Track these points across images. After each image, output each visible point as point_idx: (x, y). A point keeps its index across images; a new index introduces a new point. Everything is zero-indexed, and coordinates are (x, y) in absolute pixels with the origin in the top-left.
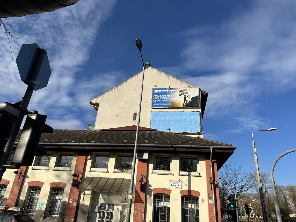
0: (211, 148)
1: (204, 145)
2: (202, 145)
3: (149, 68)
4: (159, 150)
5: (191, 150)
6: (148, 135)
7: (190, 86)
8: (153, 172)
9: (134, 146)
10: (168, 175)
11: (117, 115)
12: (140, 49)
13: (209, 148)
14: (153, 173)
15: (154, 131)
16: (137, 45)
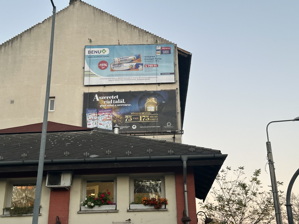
0: (185, 158)
1: (173, 154)
2: (169, 154)
4: (90, 168)
5: (150, 165)
6: (72, 140)
8: (80, 210)
9: (37, 164)
10: (108, 212)
11: (12, 102)
13: (180, 160)
14: (80, 212)
15: (86, 132)
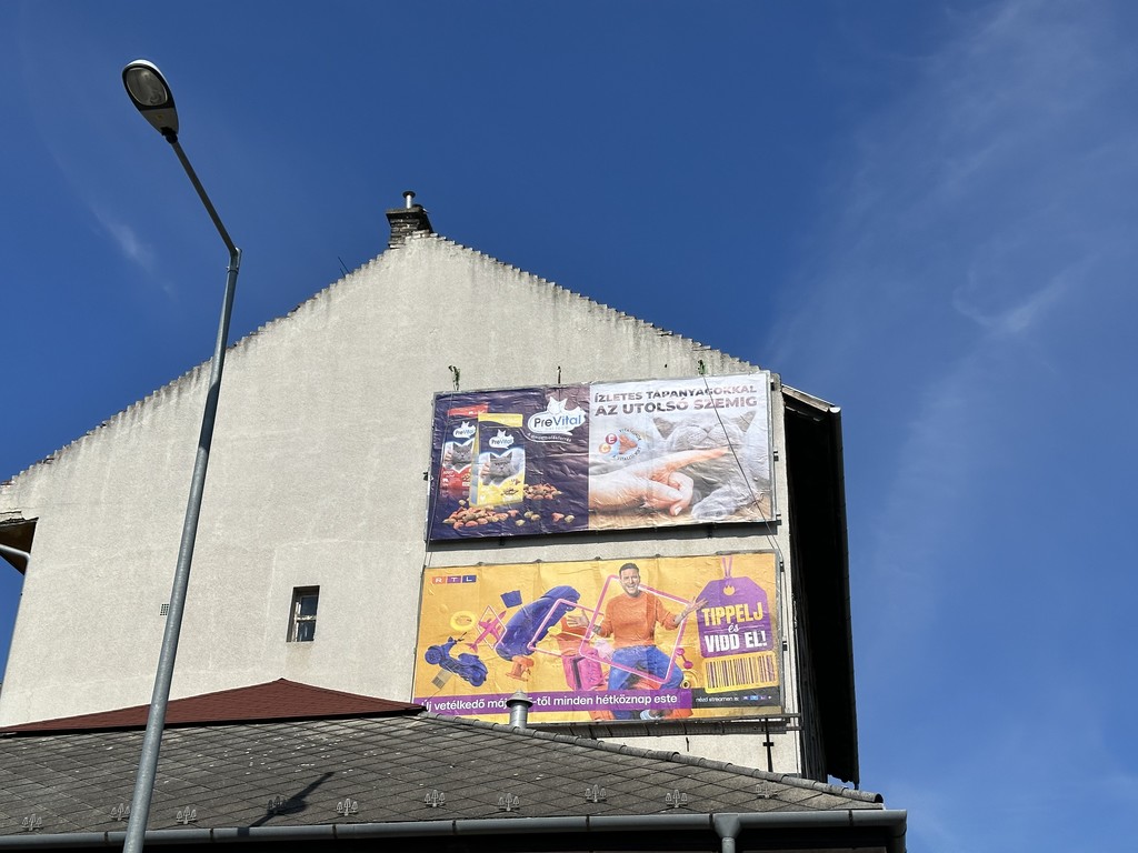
0: (727, 823)
1: (684, 808)
3: (417, 242)
7: (708, 367)
11: (166, 609)
12: (170, 134)
15: (395, 720)
16: (141, 107)
